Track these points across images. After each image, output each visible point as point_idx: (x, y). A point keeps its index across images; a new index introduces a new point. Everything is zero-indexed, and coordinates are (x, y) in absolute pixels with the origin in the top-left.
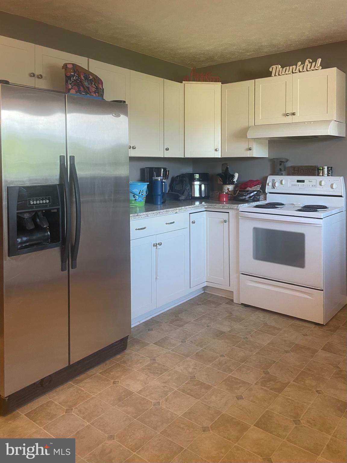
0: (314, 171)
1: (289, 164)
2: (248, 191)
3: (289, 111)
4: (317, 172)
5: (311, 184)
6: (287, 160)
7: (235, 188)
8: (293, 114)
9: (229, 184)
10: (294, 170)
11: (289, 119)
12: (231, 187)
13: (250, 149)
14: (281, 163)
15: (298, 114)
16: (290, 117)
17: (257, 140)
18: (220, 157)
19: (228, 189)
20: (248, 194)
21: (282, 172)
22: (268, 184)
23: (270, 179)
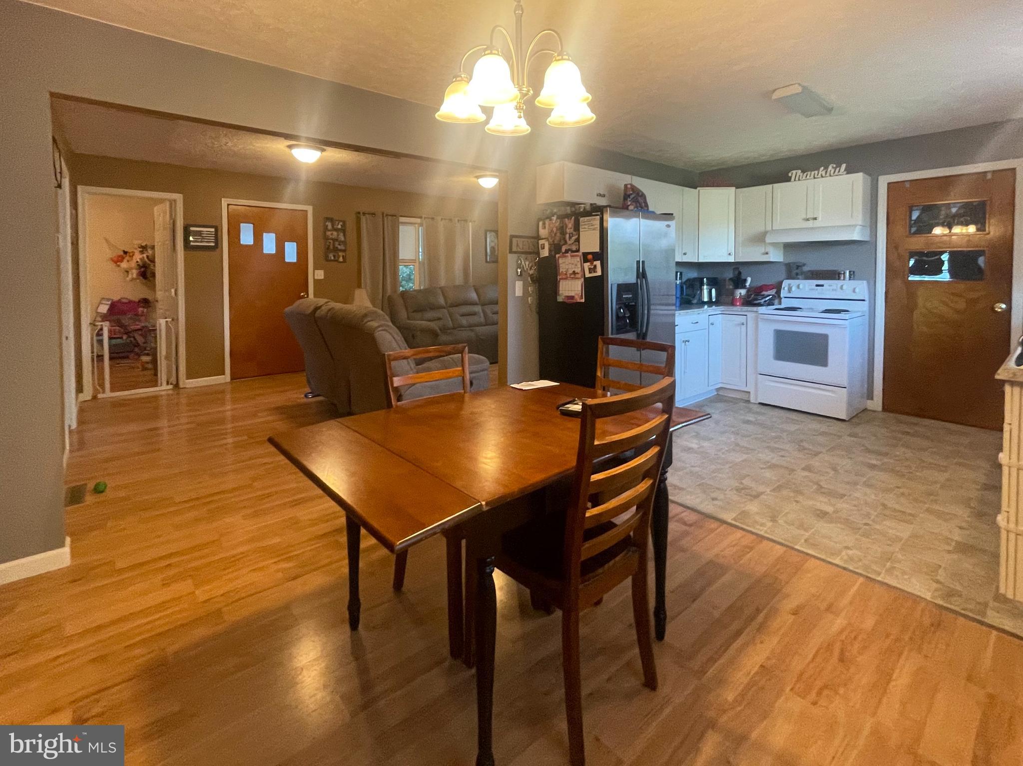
0: (834, 275)
1: (806, 269)
2: (763, 295)
3: (810, 215)
4: (837, 276)
5: (831, 288)
6: (804, 265)
7: (748, 292)
8: (815, 219)
9: (741, 288)
10: (812, 275)
11: (810, 224)
12: (743, 292)
13: (767, 253)
14: (798, 267)
15: (820, 219)
16: (811, 221)
17: (774, 245)
18: (733, 261)
19: (740, 293)
20: (763, 298)
21: (798, 277)
22: (784, 288)
23: (786, 284)
